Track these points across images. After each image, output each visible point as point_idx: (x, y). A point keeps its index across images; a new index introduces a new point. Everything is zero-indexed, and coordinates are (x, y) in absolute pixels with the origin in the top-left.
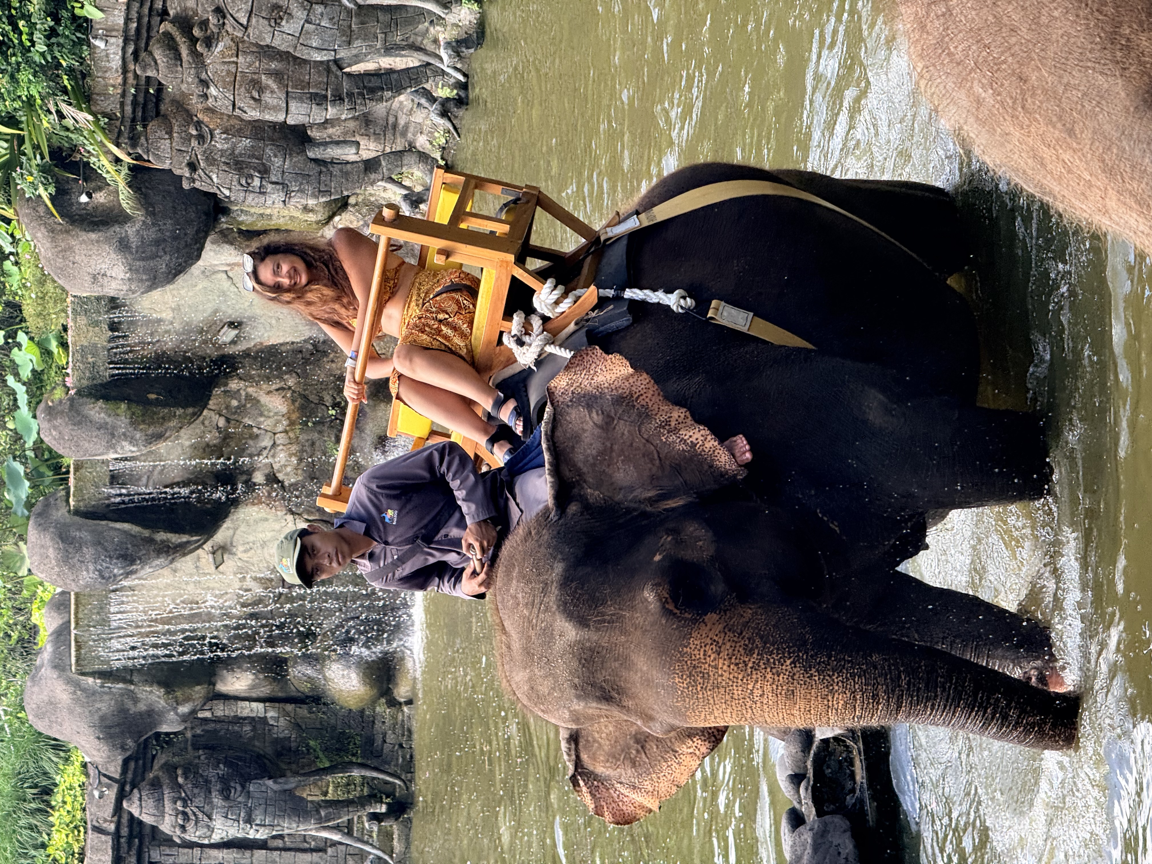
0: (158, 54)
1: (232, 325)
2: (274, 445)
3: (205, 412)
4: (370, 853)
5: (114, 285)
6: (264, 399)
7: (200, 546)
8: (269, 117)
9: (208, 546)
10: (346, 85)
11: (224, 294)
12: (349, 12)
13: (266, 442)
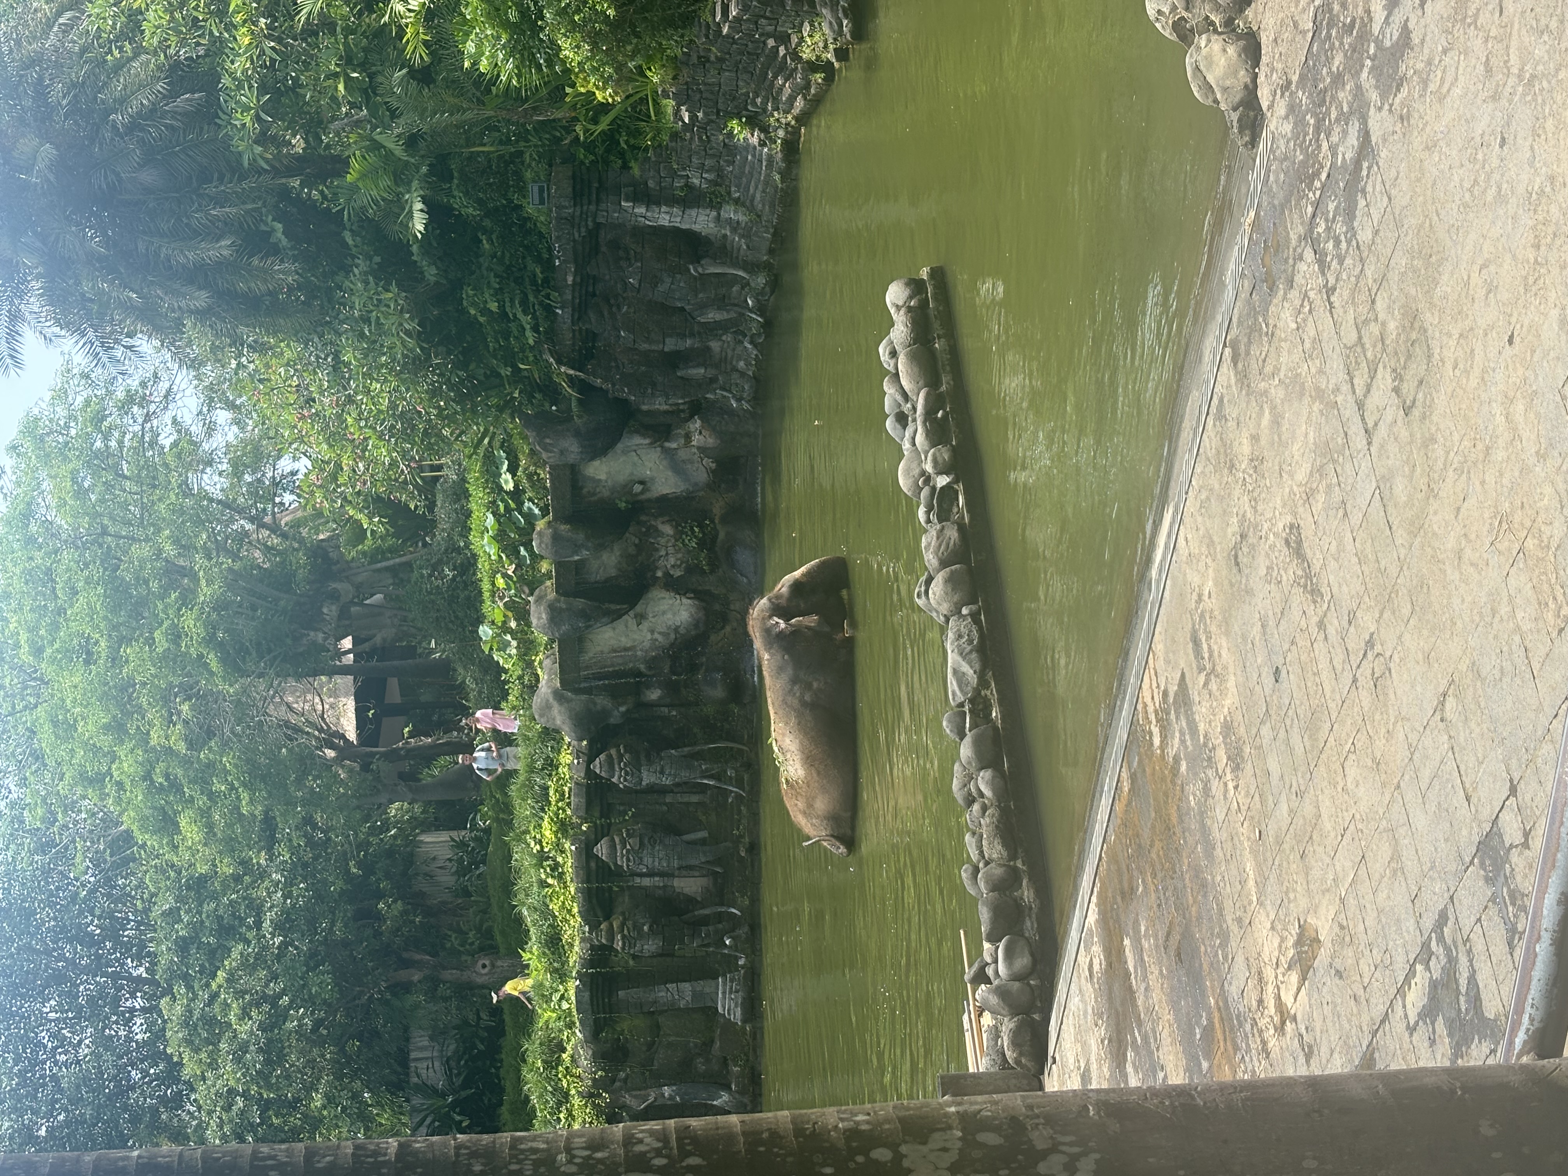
0: (592, 316)
1: (642, 483)
2: (667, 554)
3: (627, 535)
4: (732, 792)
5: (572, 456)
6: (661, 527)
7: (626, 613)
8: (654, 347)
9: (632, 613)
10: (696, 328)
11: (635, 464)
12: (695, 277)
13: (663, 553)
